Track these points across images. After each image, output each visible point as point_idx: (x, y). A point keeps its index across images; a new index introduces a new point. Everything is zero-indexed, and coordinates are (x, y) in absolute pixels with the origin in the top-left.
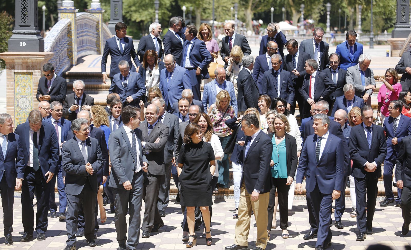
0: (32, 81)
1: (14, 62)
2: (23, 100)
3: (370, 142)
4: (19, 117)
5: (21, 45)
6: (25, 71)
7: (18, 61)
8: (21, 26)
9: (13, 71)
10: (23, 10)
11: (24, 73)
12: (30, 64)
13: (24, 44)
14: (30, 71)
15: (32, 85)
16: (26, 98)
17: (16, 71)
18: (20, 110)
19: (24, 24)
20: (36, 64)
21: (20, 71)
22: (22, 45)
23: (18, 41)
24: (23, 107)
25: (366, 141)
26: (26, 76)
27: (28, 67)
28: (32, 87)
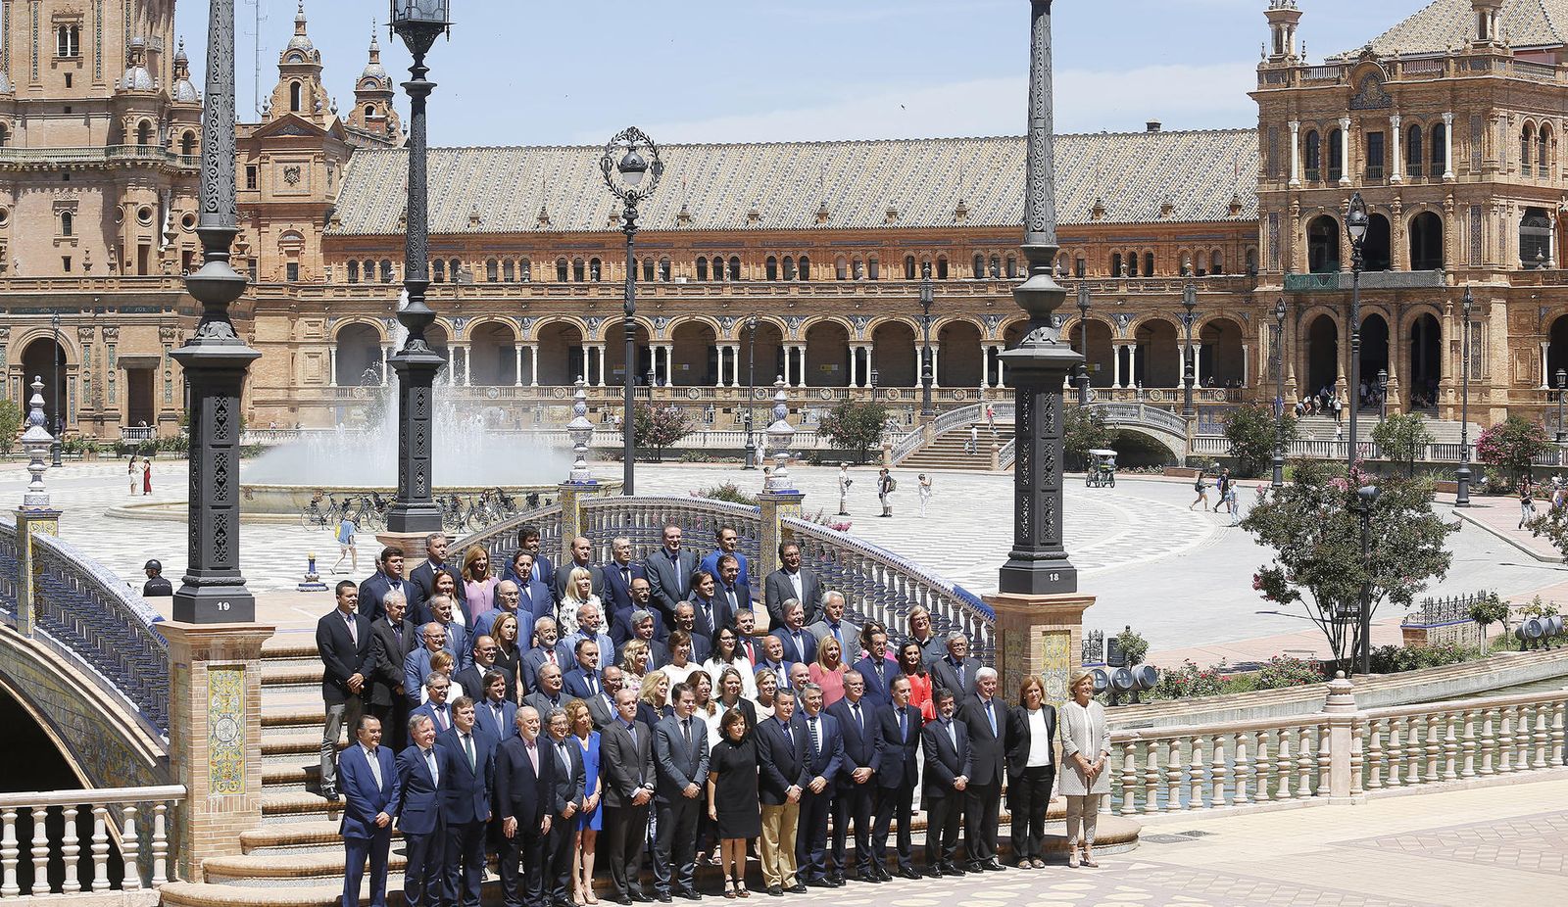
0: (241, 682)
1: (207, 645)
2: (226, 723)
3: (905, 732)
4: (217, 759)
5: (220, 609)
6: (230, 662)
7: (217, 641)
8: (212, 569)
9: (206, 663)
10: (217, 535)
11: (226, 668)
12: (240, 648)
13: (227, 606)
14: (241, 662)
15: (242, 690)
16: (230, 718)
17: (212, 663)
18: (218, 746)
19: (219, 564)
20: (253, 647)
21: (219, 663)
22: (223, 607)
23: (214, 601)
24: (224, 737)
25: (899, 731)
26: (229, 672)
27: (235, 655)
28: (242, 695)
